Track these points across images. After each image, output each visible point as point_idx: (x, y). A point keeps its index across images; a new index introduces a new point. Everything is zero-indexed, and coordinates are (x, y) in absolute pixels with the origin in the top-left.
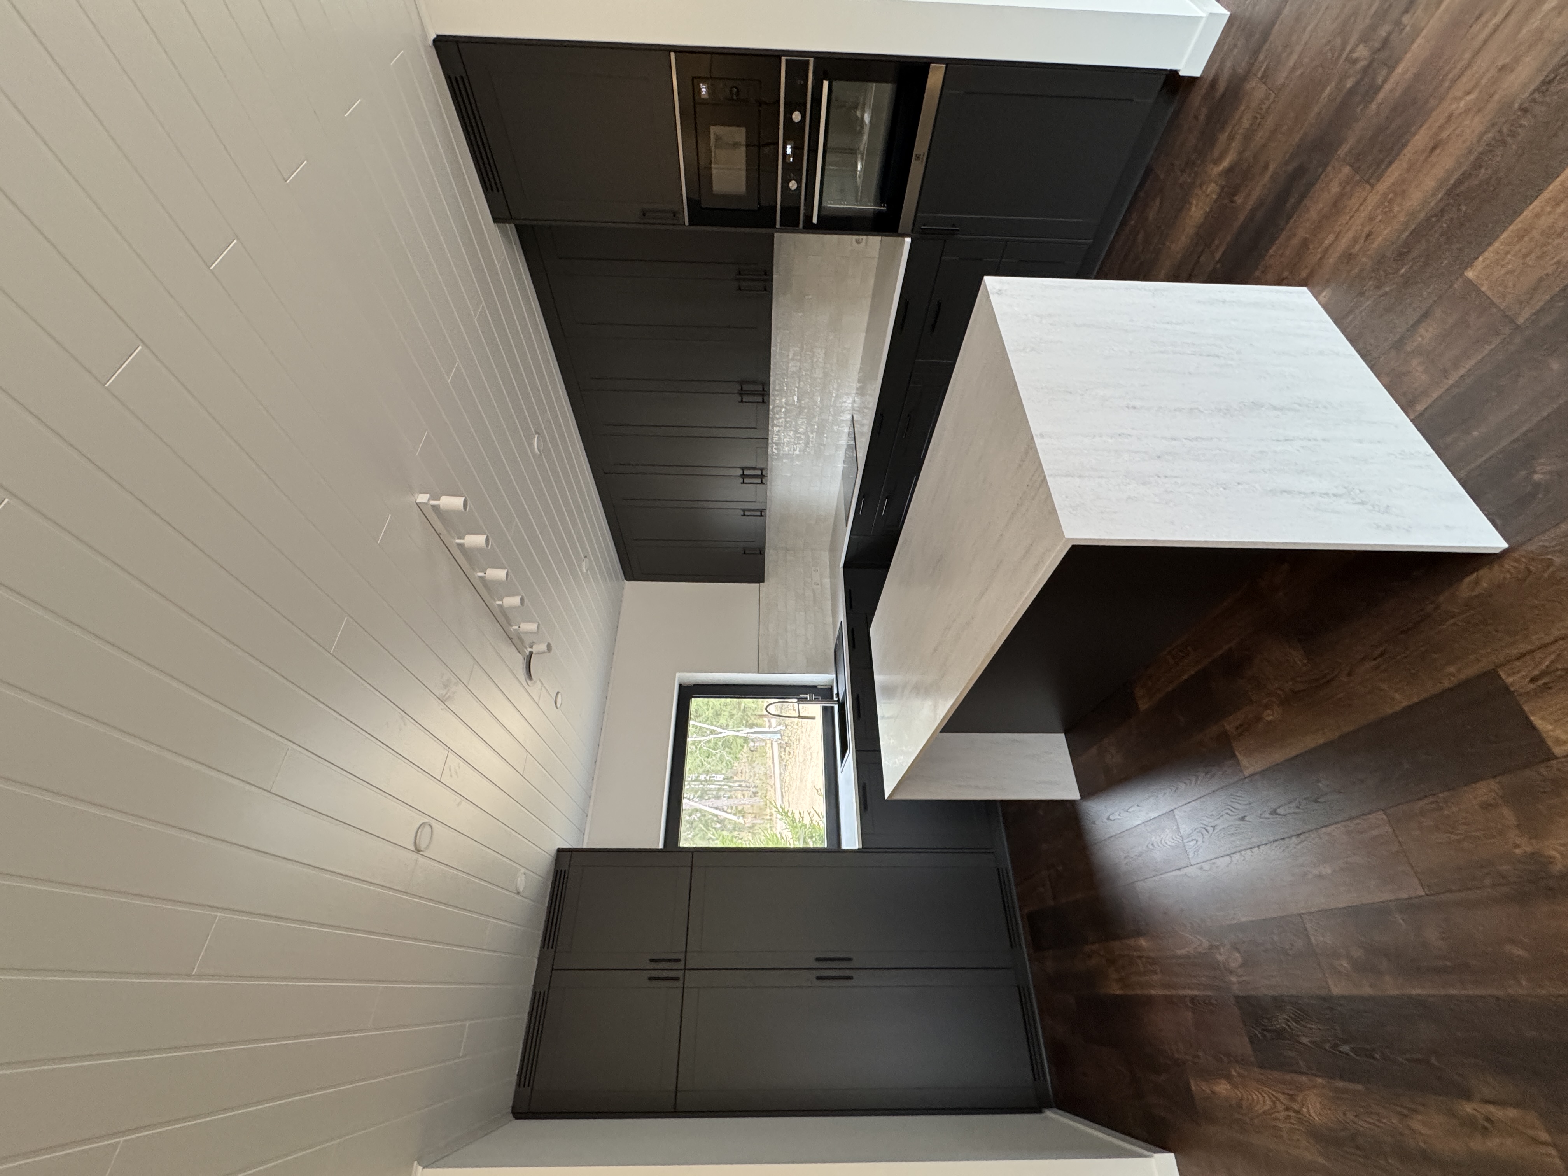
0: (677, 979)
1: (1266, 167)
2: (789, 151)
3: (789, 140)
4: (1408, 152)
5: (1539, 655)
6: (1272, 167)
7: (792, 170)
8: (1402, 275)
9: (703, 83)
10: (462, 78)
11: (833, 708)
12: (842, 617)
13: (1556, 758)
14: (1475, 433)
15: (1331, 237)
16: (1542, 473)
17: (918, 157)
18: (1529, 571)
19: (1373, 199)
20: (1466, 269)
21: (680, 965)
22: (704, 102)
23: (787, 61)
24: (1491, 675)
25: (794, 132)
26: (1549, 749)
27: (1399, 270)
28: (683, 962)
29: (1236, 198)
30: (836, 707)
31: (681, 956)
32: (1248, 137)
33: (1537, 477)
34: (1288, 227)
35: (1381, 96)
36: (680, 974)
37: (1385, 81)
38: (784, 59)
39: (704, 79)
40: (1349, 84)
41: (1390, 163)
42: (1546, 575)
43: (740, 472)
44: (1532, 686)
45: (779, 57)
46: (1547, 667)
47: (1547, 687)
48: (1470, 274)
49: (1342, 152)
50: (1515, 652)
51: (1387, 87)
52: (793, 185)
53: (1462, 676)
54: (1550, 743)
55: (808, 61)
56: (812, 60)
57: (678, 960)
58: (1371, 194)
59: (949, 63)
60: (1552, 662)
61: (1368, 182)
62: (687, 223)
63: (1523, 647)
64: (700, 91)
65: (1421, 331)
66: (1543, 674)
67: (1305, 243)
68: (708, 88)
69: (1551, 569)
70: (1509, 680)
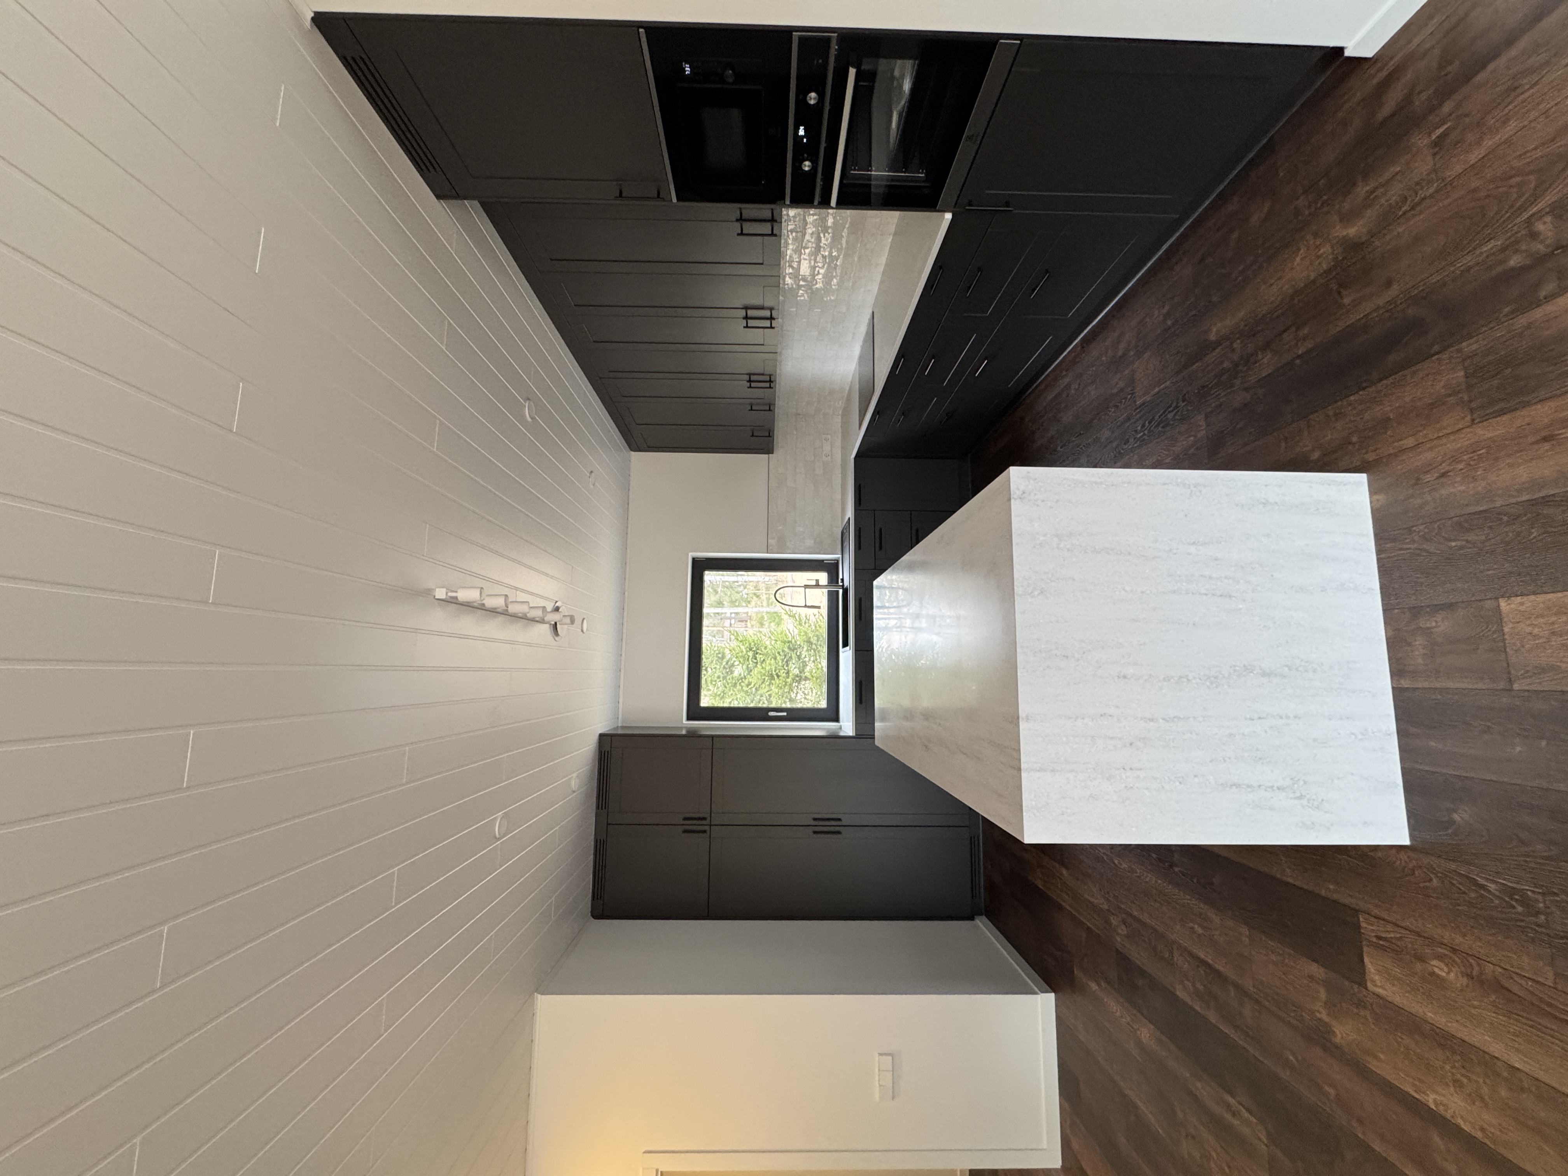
0: (704, 832)
1: (1389, 284)
2: (802, 132)
3: (802, 122)
4: (1524, 416)
5: (1389, 927)
6: (1394, 290)
8: (1451, 548)
9: (687, 62)
11: (838, 592)
12: (850, 513)
13: (1366, 989)
14: (1433, 744)
15: (1410, 442)
16: (1461, 817)
18: (1414, 874)
19: (1465, 439)
20: (1503, 597)
21: (707, 822)
22: (688, 82)
23: (800, 37)
24: (1356, 912)
25: (807, 116)
26: (1366, 981)
27: (1450, 540)
28: (708, 820)
29: (1344, 293)
30: (841, 591)
31: (707, 816)
32: (1388, 219)
33: (1456, 817)
34: (1379, 386)
35: (1538, 314)
36: (707, 828)
37: (1550, 298)
38: (796, 35)
39: (687, 58)
40: (1515, 261)
41: (1502, 412)
42: (1422, 885)
43: (747, 377)
44: (1374, 940)
46: (1391, 938)
47: (1383, 948)
48: (1503, 603)
49: (1469, 346)
50: (1376, 911)
51: (1548, 308)
52: (807, 166)
53: (1335, 897)
54: (1367, 978)
57: (704, 819)
58: (1469, 430)
60: (1395, 938)
61: (1472, 411)
63: (1384, 915)
64: (682, 70)
65: (1439, 617)
66: (1385, 939)
67: (1386, 422)
68: (693, 68)
69: (1427, 884)
70: (1364, 925)
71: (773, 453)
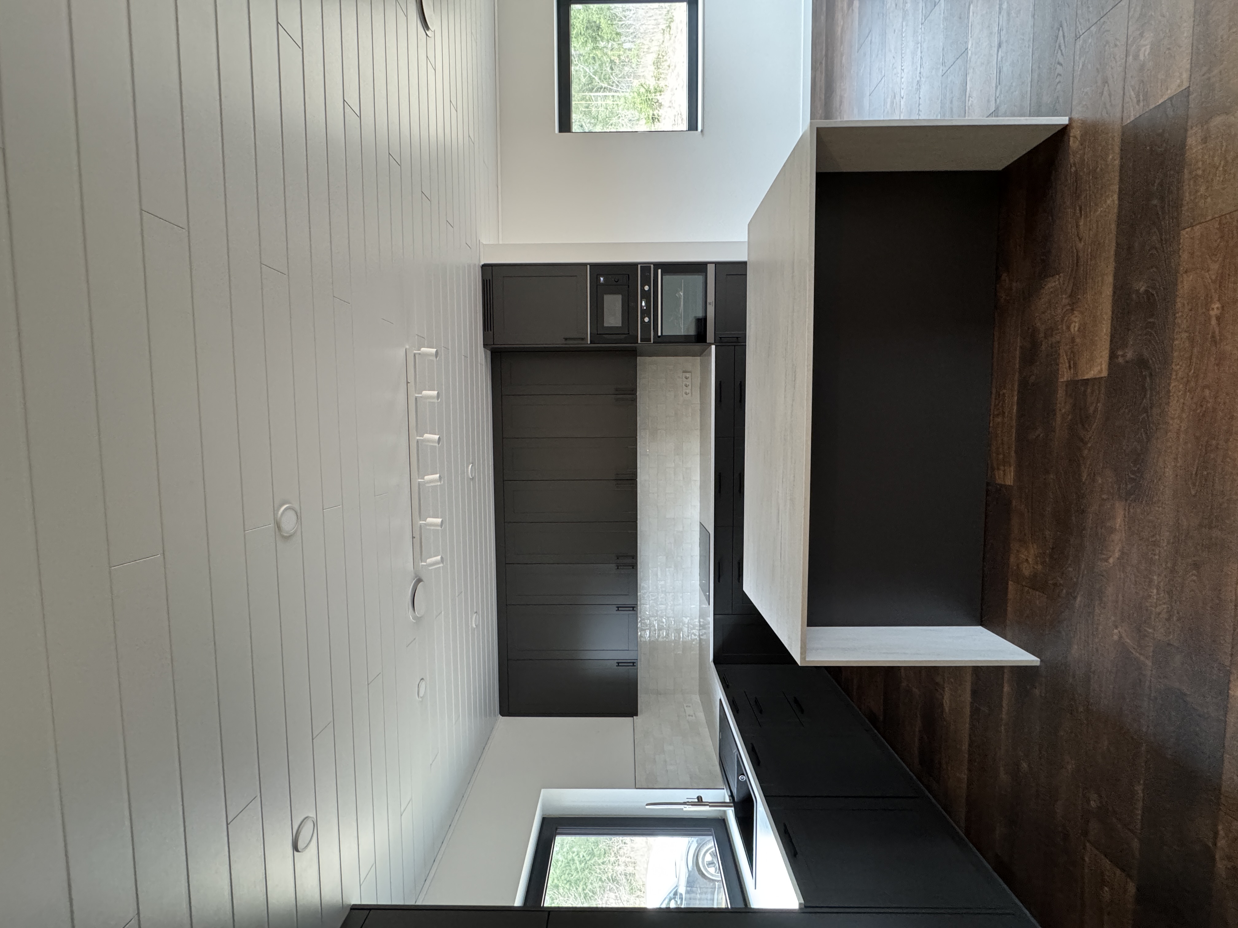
2: (643, 304)
3: (644, 298)
5: (1127, 100)
7: (646, 313)
9: (602, 277)
10: (490, 280)
13: (1188, 87)
17: (710, 304)
22: (602, 284)
23: (641, 266)
24: (1124, 130)
25: (646, 295)
38: (639, 266)
39: (602, 275)
45: (637, 265)
46: (1135, 94)
50: (1119, 113)
52: (646, 320)
54: (1179, 91)
55: (650, 266)
56: (652, 266)
59: (717, 264)
60: (1134, 91)
62: (589, 342)
64: (600, 280)
66: (1138, 97)
68: (604, 279)
71: (636, 715)
